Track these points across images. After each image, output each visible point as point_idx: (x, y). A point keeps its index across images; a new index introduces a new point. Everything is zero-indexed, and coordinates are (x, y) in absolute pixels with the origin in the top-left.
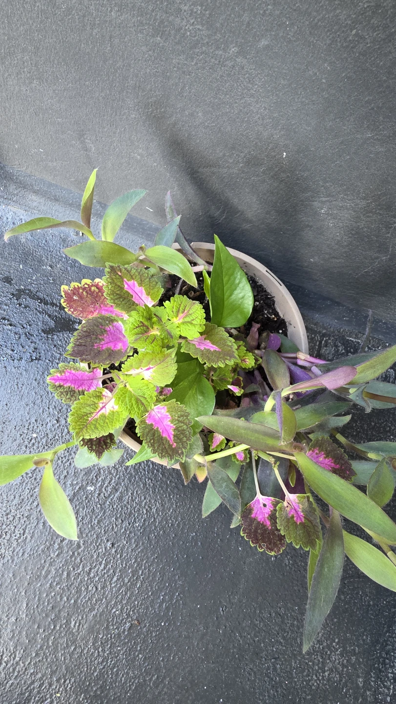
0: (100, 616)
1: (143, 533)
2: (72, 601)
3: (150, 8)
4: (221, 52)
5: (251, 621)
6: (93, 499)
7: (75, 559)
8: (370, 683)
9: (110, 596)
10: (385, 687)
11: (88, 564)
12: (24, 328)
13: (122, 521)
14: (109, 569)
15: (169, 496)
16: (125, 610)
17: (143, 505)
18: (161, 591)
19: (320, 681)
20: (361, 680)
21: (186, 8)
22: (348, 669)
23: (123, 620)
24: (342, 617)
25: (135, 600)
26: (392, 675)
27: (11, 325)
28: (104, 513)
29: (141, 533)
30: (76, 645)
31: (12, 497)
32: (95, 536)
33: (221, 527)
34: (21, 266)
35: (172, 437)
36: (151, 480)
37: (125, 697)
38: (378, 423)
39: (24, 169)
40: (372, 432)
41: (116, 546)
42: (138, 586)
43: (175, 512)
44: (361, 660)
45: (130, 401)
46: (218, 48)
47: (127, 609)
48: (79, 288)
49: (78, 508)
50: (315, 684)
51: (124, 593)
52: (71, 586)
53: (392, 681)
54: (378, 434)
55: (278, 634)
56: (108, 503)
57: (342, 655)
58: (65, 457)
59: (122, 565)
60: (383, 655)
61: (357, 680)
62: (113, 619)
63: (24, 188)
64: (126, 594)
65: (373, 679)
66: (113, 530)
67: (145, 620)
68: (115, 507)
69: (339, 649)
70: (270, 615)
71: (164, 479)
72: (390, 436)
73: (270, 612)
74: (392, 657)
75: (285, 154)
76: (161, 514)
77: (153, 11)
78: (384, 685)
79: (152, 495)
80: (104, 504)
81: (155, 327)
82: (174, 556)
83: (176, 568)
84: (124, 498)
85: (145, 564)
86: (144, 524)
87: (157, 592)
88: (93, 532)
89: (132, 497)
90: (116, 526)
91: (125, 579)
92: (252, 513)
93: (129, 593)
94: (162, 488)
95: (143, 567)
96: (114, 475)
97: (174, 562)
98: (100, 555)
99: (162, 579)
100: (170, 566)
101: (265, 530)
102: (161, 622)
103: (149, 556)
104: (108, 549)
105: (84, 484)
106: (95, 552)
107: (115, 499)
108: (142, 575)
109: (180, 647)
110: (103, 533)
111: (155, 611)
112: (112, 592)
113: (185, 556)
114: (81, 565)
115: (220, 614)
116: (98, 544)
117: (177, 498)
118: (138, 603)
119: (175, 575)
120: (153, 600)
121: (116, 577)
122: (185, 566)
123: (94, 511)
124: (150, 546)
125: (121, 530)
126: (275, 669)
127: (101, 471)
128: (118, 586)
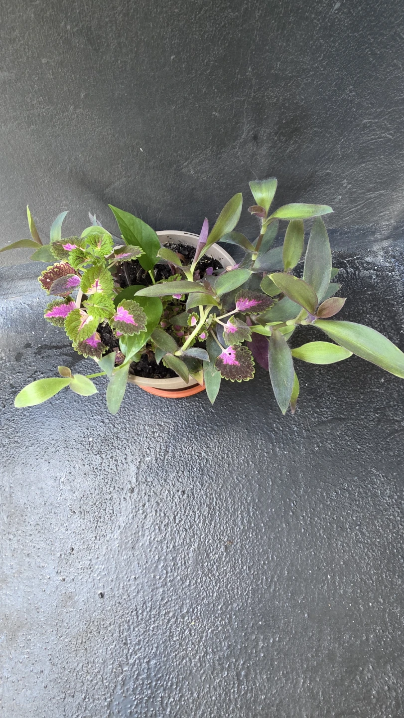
0: (198, 549)
1: (203, 474)
2: (171, 547)
3: (19, 113)
4: (66, 113)
5: (323, 504)
6: (153, 465)
7: (160, 515)
9: (198, 531)
11: (171, 514)
12: (52, 371)
13: (183, 472)
14: (189, 511)
15: (210, 438)
16: (216, 537)
17: (193, 454)
18: (238, 511)
21: (35, 102)
23: (217, 545)
24: (399, 469)
25: (220, 527)
27: (42, 374)
28: (166, 472)
29: (201, 474)
30: (190, 580)
31: (93, 490)
32: (167, 492)
33: (262, 443)
34: (33, 333)
35: (134, 322)
36: (191, 433)
37: (247, 604)
38: (351, 311)
41: (186, 492)
42: (217, 514)
43: (220, 447)
46: (63, 112)
47: (217, 536)
49: (145, 476)
51: (209, 524)
52: (165, 536)
54: (355, 318)
55: (351, 505)
56: (166, 464)
58: (119, 444)
59: (198, 504)
62: (209, 547)
64: (211, 524)
66: (178, 481)
67: (235, 538)
68: (172, 464)
70: (336, 492)
71: (201, 428)
72: (366, 316)
73: (336, 490)
75: (141, 149)
76: (210, 454)
77: (20, 114)
79: (196, 443)
80: (163, 466)
81: (88, 257)
82: (234, 480)
83: (241, 489)
84: (176, 455)
85: (215, 496)
86: (201, 466)
87: (235, 513)
88: (164, 489)
89: (182, 452)
90: (180, 477)
91: (205, 513)
92: (223, 362)
93: (213, 523)
94: (202, 435)
95: (215, 499)
96: (161, 441)
97: (237, 485)
98: (177, 503)
99: (234, 502)
100: (235, 489)
101: (237, 367)
102: (249, 535)
103: (216, 488)
104: (181, 497)
105: (141, 457)
106: (172, 503)
107: (170, 458)
108: (216, 505)
109: (273, 548)
110: (172, 487)
111: (240, 529)
112: (199, 528)
113: (244, 477)
114: (166, 517)
115: (294, 509)
116: (172, 497)
117: (217, 437)
118: (223, 527)
119: (243, 494)
120: (234, 520)
121: (197, 515)
122: (248, 484)
123: (158, 473)
124: (213, 481)
125: (184, 479)
126: (363, 534)
127: (150, 443)
128: (201, 521)
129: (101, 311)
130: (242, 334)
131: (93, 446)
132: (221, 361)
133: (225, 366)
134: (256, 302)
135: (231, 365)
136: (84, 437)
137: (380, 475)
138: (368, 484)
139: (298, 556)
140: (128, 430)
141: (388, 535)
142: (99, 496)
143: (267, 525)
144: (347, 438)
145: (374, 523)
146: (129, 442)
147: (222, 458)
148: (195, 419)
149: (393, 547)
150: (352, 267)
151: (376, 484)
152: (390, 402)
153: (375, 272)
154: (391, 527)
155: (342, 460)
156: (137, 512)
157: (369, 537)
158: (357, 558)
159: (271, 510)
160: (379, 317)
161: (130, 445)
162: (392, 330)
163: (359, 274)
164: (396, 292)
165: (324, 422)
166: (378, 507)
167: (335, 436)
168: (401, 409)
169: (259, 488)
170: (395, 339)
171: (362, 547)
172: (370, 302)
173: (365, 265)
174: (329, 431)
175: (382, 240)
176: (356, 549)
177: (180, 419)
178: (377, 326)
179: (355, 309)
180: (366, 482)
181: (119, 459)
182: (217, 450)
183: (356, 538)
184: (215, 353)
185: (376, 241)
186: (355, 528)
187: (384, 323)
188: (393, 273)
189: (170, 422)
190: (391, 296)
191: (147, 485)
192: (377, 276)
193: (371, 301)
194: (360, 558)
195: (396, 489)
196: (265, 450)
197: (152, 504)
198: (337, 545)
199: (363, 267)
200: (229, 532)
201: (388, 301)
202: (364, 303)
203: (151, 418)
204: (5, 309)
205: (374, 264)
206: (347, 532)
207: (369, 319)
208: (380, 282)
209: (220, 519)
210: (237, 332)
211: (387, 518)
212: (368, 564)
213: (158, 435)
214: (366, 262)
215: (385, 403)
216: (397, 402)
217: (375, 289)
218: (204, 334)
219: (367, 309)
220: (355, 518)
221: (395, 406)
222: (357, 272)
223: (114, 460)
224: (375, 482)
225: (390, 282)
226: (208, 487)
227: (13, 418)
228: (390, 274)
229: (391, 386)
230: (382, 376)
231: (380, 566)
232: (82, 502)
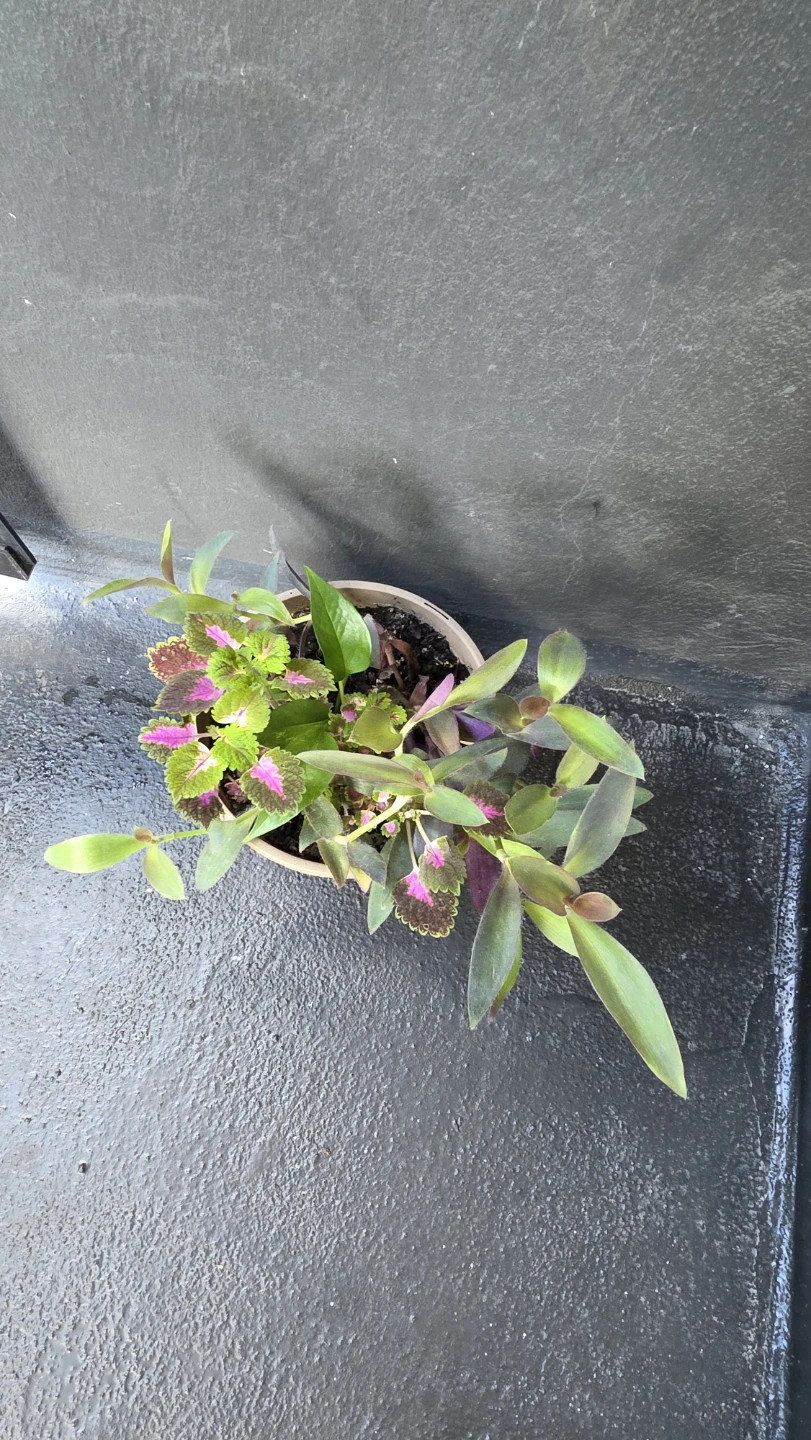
0: (271, 1144)
1: (320, 1018)
2: (227, 1125)
3: (205, 353)
5: (506, 1139)
6: (241, 973)
7: (225, 1063)
8: (717, 1227)
9: (280, 1114)
10: (746, 1232)
11: (245, 1069)
12: (121, 742)
13: (288, 1002)
14: (276, 1074)
15: (355, 958)
16: (307, 1134)
17: (316, 976)
18: (358, 1102)
19: (631, 1229)
20: (701, 1223)
22: (677, 1206)
23: (305, 1149)
24: (655, 1122)
25: (320, 1118)
26: (756, 1212)
28: (260, 992)
29: (317, 1017)
30: (239, 1191)
31: (127, 982)
32: (250, 1027)
33: (439, 997)
35: (281, 789)
36: (325, 937)
37: (320, 1265)
38: (675, 811)
39: (100, 529)
40: (666, 827)
41: (282, 1039)
42: (322, 1096)
43: (366, 980)
44: (698, 1190)
45: (229, 753)
47: (309, 1132)
48: (166, 647)
49: (221, 987)
50: (624, 1233)
51: (302, 1108)
52: (222, 1103)
53: (756, 1222)
54: (677, 828)
55: (552, 1156)
56: (263, 977)
57: (663, 1183)
58: (195, 916)
59: (295, 1066)
60: (735, 1180)
61: (694, 1224)
62: (290, 1148)
63: (102, 553)
64: (305, 1109)
65: (722, 1221)
66: (275, 1015)
67: (338, 1147)
68: (274, 982)
69: (658, 1173)
70: (535, 1127)
71: (344, 934)
72: (697, 830)
73: (535, 1123)
74: (752, 1183)
75: (395, 460)
76: (344, 986)
77: (208, 355)
78: (743, 1229)
79: (328, 959)
80: (258, 979)
81: (241, 666)
82: (371, 1046)
83: (377, 1065)
84: (286, 968)
85: (329, 1063)
86: (321, 1003)
87: (352, 1103)
88: (246, 1021)
89: (299, 966)
90: (280, 1009)
91: (302, 1086)
92: (407, 890)
93: (309, 1108)
94: (342, 948)
95: (327, 1068)
96: (269, 935)
97: (373, 1057)
98: (261, 1054)
99: (358, 1084)
100: (366, 1063)
101: (427, 908)
102: (364, 1149)
103: (334, 1050)
104: (271, 1044)
105: (226, 952)
106: (252, 1050)
107: (274, 969)
108: (326, 1079)
109: (396, 1185)
110: (261, 1021)
111: (352, 1133)
112: (283, 1109)
113: (389, 1046)
114: (235, 1071)
115: (454, 1130)
116: (255, 1039)
117: (366, 960)
118: (325, 1122)
119: (376, 1076)
120: (347, 1116)
121: (287, 1085)
122: (391, 1061)
123: (245, 990)
124: (334, 1035)
125: (287, 1015)
126: (554, 1213)
127: (249, 931)
128: (291, 1098)
129: (233, 755)
130: (449, 878)
131: (149, 903)
132: (405, 887)
133: (409, 899)
134: (495, 813)
135: (418, 901)
136: (140, 882)
137: (620, 1122)
138: (594, 1130)
139: (432, 1213)
140: (218, 895)
141: (596, 1229)
142: (132, 996)
143: (399, 1142)
144: (586, 1037)
145: (580, 1200)
146: (214, 917)
147: (363, 1000)
148: (338, 915)
149: (597, 1252)
150: (706, 732)
151: (606, 1136)
152: (683, 999)
153: (743, 754)
154: (605, 1218)
155: (565, 1075)
156: (187, 1045)
157: (562, 1222)
158: (530, 1250)
159: (415, 1120)
160: (719, 839)
161: (213, 923)
162: (733, 871)
163: (712, 749)
164: (765, 803)
165: (557, 996)
166: (595, 1175)
167: (568, 1027)
168: (696, 1018)
169: (408, 1075)
170: (733, 889)
171: (544, 1233)
172: (713, 805)
173: (729, 735)
174: (560, 1015)
175: (773, 703)
176: (533, 1235)
177: (312, 906)
178: (709, 854)
179: (682, 810)
180: (591, 1124)
181: (187, 941)
182: (358, 983)
183: (540, 1216)
184: (400, 869)
185: (763, 701)
186: (545, 1199)
187: (724, 854)
188: (774, 767)
189: (295, 905)
190: (753, 808)
191: (220, 1003)
192: (743, 762)
193: (716, 805)
194: (536, 1252)
195: (638, 1155)
196: (441, 1010)
197: (219, 1040)
198: (504, 1216)
199: (725, 738)
200: (331, 1133)
201: (746, 816)
202: (703, 805)
203: (264, 888)
204: (71, 598)
205: (746, 738)
206: (529, 1200)
207: (701, 839)
208: (744, 776)
209: (323, 1105)
210: (443, 869)
211: (604, 1200)
212: (544, 1266)
213: (266, 921)
214: (734, 730)
215: (673, 997)
216: (695, 1005)
217: (731, 786)
218: (394, 826)
219: (704, 818)
220: (550, 1182)
221: (688, 1009)
222: (711, 744)
223: (177, 941)
224: (606, 1130)
225: (761, 782)
226: (322, 1043)
227: (27, 806)
228: (767, 766)
229: (695, 971)
230: (686, 949)
231: (564, 1277)
232: (100, 996)
